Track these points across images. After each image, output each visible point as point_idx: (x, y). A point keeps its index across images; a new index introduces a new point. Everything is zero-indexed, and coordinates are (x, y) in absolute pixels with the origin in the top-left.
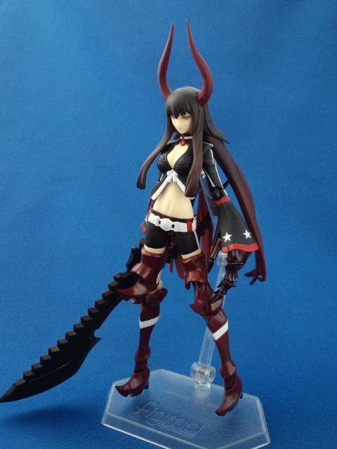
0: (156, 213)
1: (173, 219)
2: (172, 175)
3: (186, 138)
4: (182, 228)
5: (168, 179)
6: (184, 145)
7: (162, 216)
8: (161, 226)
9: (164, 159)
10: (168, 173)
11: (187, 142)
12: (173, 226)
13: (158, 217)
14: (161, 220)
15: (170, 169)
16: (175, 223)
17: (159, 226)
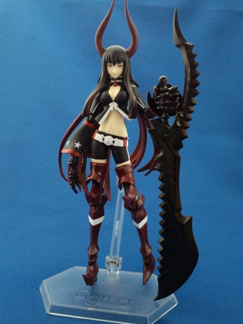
0: (101, 133)
1: (114, 137)
2: (113, 106)
4: (119, 143)
5: (111, 108)
7: (105, 134)
8: (105, 142)
9: (107, 94)
10: (110, 104)
12: (114, 142)
13: (102, 135)
14: (105, 137)
16: (116, 140)
17: (103, 142)
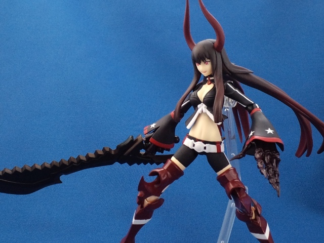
0: (191, 138)
1: (205, 142)
2: (202, 107)
3: (211, 78)
4: (212, 149)
5: (199, 111)
6: (210, 84)
7: (196, 140)
9: (195, 95)
10: (199, 106)
11: (212, 81)
12: (205, 148)
13: (193, 141)
14: (196, 143)
15: (200, 102)
16: (207, 145)
17: (194, 148)
